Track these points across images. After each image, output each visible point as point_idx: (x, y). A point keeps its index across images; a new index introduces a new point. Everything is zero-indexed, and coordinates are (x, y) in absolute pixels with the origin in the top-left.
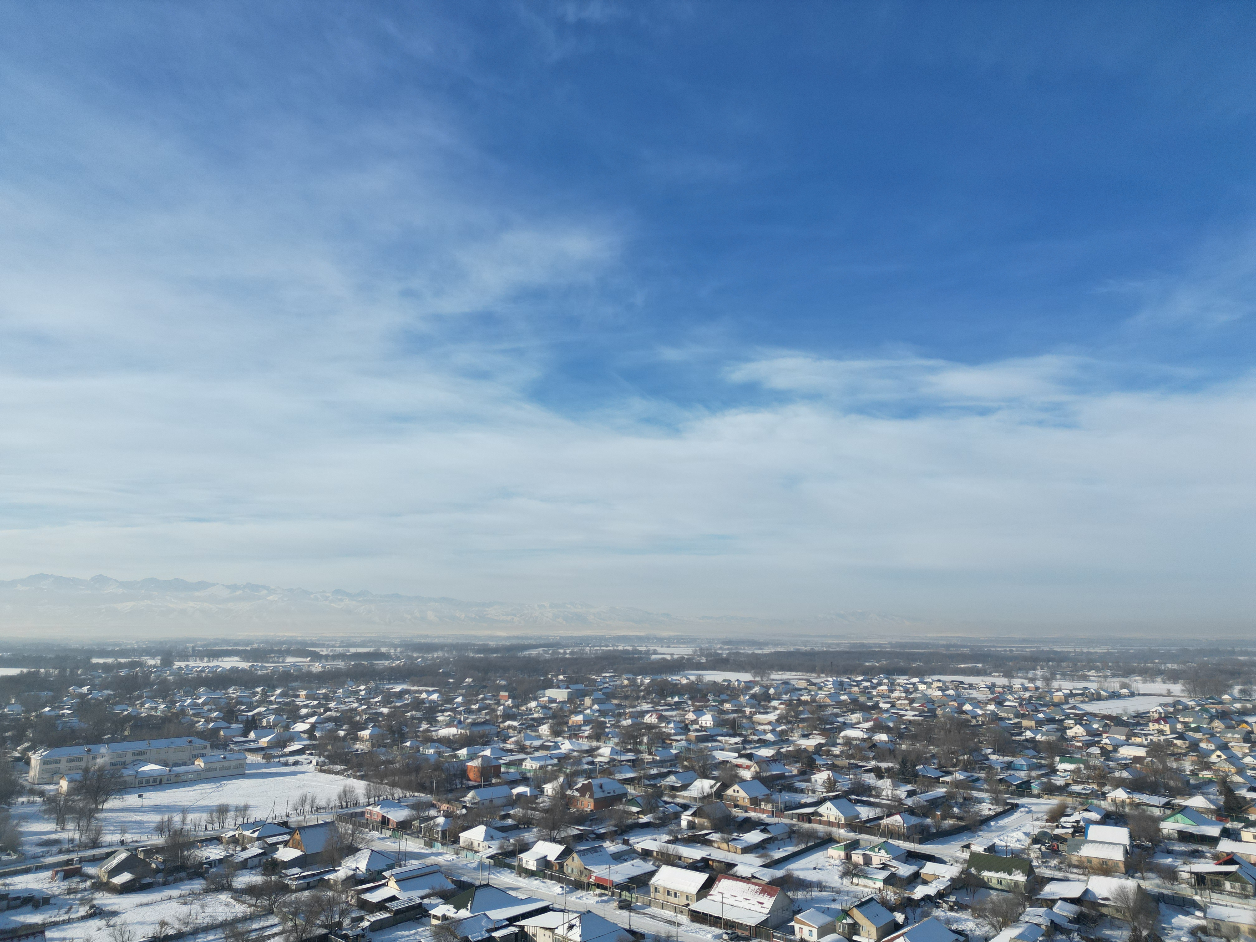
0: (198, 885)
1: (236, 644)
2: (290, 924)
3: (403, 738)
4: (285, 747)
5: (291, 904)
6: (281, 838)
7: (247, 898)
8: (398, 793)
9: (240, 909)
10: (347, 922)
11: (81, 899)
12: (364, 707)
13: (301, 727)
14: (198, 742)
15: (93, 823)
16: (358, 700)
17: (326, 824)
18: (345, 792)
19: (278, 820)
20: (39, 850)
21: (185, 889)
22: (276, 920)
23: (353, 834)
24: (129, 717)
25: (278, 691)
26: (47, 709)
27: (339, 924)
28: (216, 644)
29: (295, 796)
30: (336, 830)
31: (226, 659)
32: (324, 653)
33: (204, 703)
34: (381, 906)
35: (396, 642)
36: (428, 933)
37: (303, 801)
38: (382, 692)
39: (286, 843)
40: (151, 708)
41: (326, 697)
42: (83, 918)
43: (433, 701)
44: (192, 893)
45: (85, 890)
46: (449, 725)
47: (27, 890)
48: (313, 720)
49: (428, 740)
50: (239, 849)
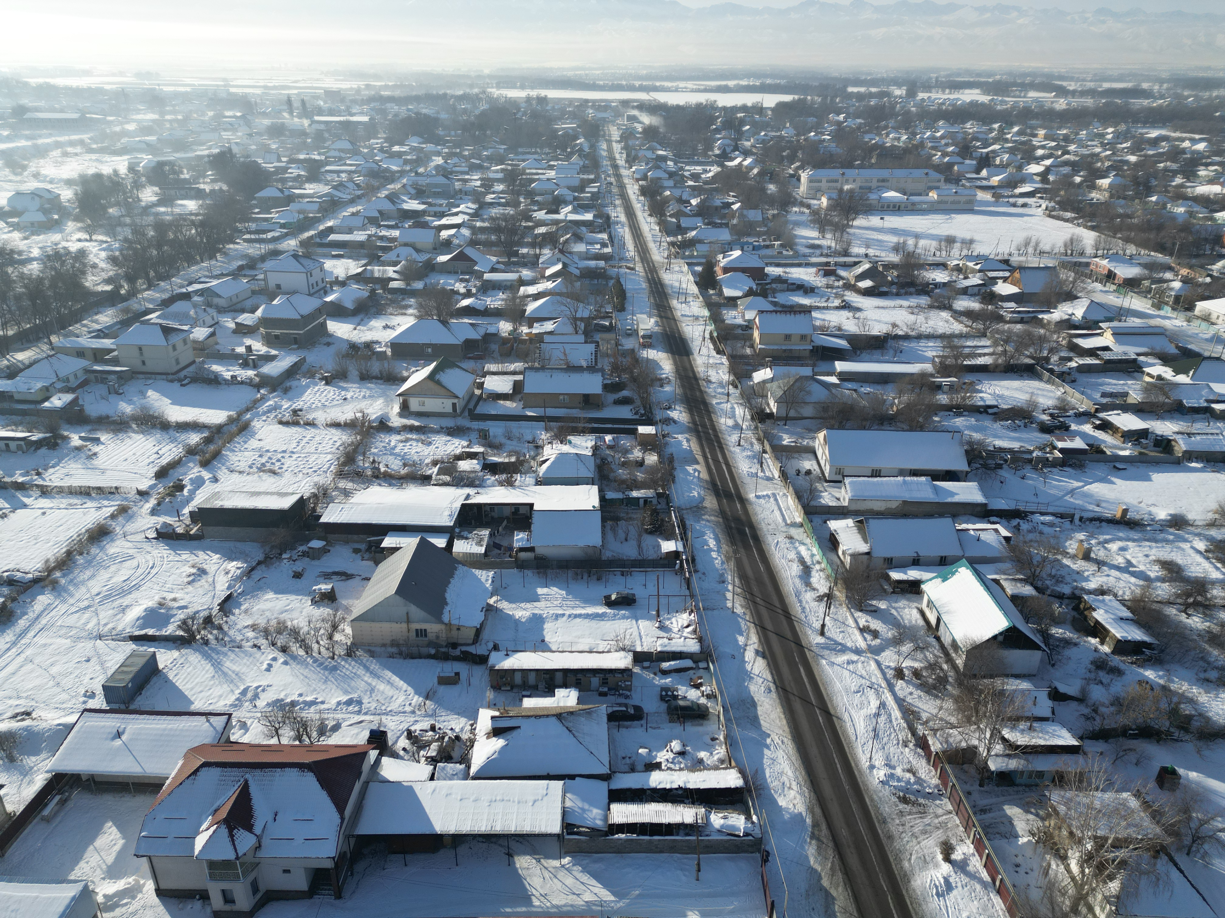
0: (924, 300)
1: (979, 75)
2: (1000, 349)
3: (1149, 191)
4: (1015, 187)
5: (1002, 332)
6: (1001, 274)
7: (964, 319)
8: (1131, 249)
9: (957, 327)
10: (1054, 358)
11: (836, 294)
12: (1109, 153)
13: (1034, 168)
14: (934, 175)
15: (845, 236)
16: (1103, 145)
17: (1047, 268)
18: (1072, 240)
19: (999, 257)
20: (808, 251)
21: (913, 301)
22: (988, 343)
23: (1074, 282)
24: (876, 146)
25: (1016, 129)
26: (812, 134)
27: (1047, 359)
28: (959, 75)
29: (1020, 238)
30: (1057, 276)
31: (967, 91)
32: (1071, 88)
33: (942, 137)
34: (1092, 352)
35: (1164, 75)
36: (1138, 387)
37: (1027, 244)
38: (1133, 137)
39: (1005, 280)
40: (895, 139)
41: (1067, 139)
42: (837, 308)
43: (1198, 152)
44: (918, 306)
45: (838, 287)
46: (1212, 181)
47: (799, 279)
48: (1048, 162)
49: (1180, 196)
50: (961, 277)
